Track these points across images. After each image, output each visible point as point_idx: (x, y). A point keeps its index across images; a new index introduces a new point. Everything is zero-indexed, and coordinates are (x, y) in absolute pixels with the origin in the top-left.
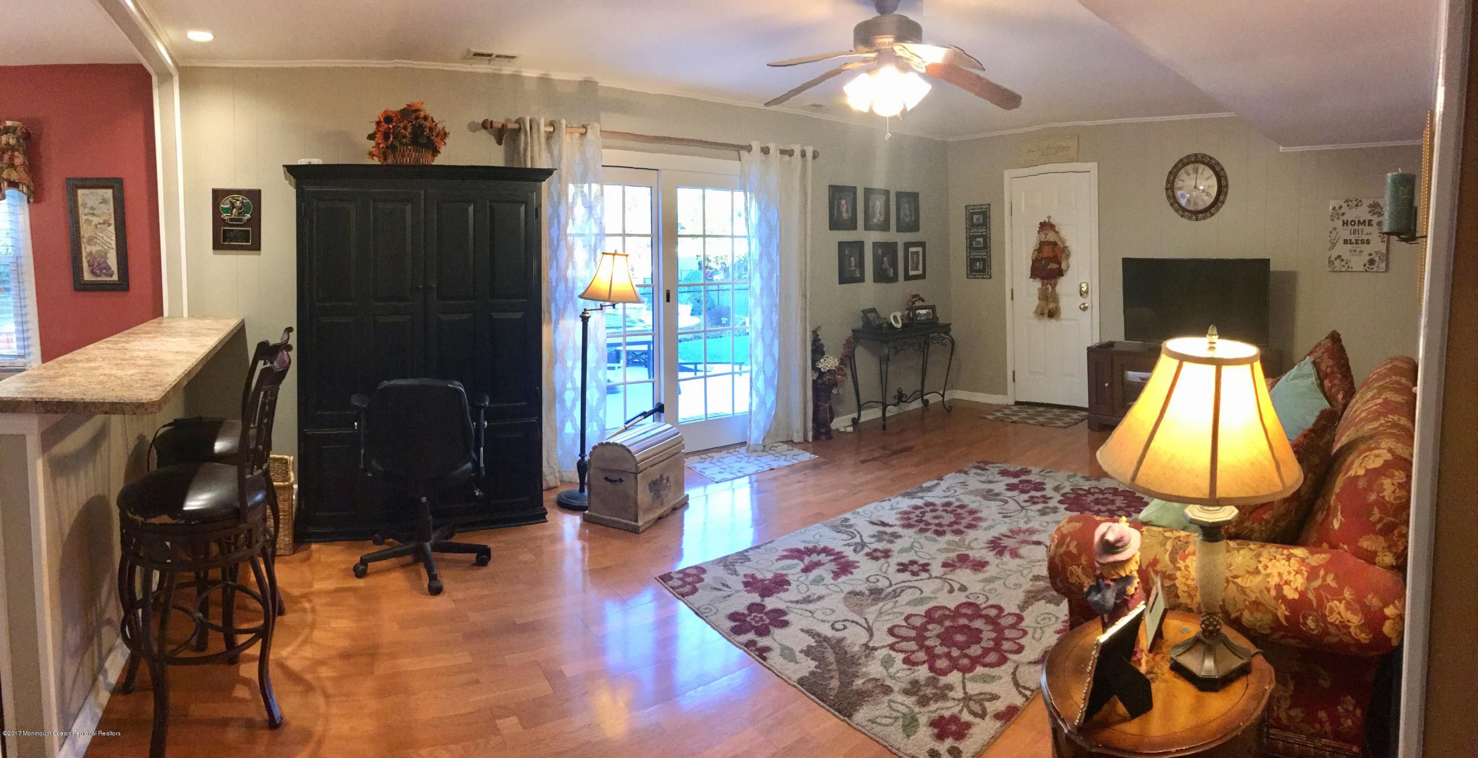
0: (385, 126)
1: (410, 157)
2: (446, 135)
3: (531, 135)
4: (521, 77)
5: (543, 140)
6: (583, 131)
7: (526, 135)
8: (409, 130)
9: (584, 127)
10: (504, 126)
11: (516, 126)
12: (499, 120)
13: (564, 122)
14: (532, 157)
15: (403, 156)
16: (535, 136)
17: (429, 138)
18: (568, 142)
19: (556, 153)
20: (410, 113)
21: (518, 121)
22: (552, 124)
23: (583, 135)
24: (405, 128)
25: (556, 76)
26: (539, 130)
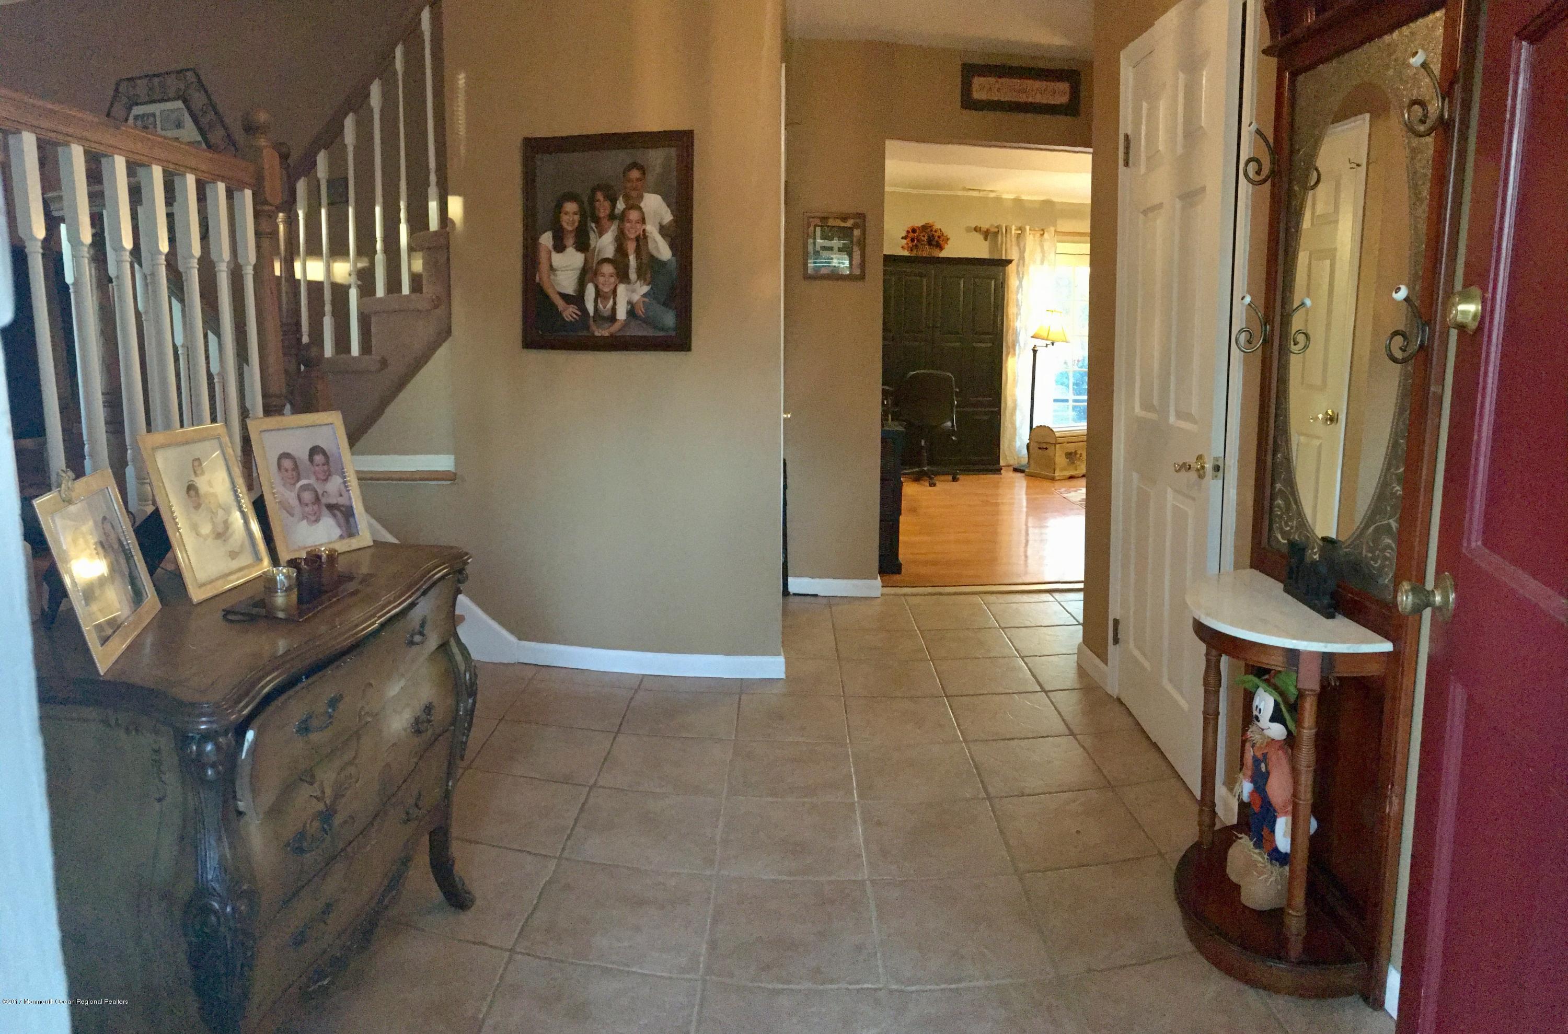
0: (911, 235)
1: (926, 252)
2: (948, 239)
3: (1006, 237)
4: (1001, 198)
5: (1014, 239)
6: (1042, 232)
7: (1002, 237)
8: (926, 237)
9: (1043, 230)
10: (988, 230)
11: (997, 230)
12: (985, 226)
13: (1028, 228)
14: (1006, 250)
15: (922, 251)
16: (1008, 236)
17: (937, 242)
18: (1031, 240)
19: (1022, 245)
20: (926, 228)
21: (997, 227)
22: (1020, 229)
23: (1042, 235)
24: (924, 236)
25: (1024, 197)
26: (1011, 232)
